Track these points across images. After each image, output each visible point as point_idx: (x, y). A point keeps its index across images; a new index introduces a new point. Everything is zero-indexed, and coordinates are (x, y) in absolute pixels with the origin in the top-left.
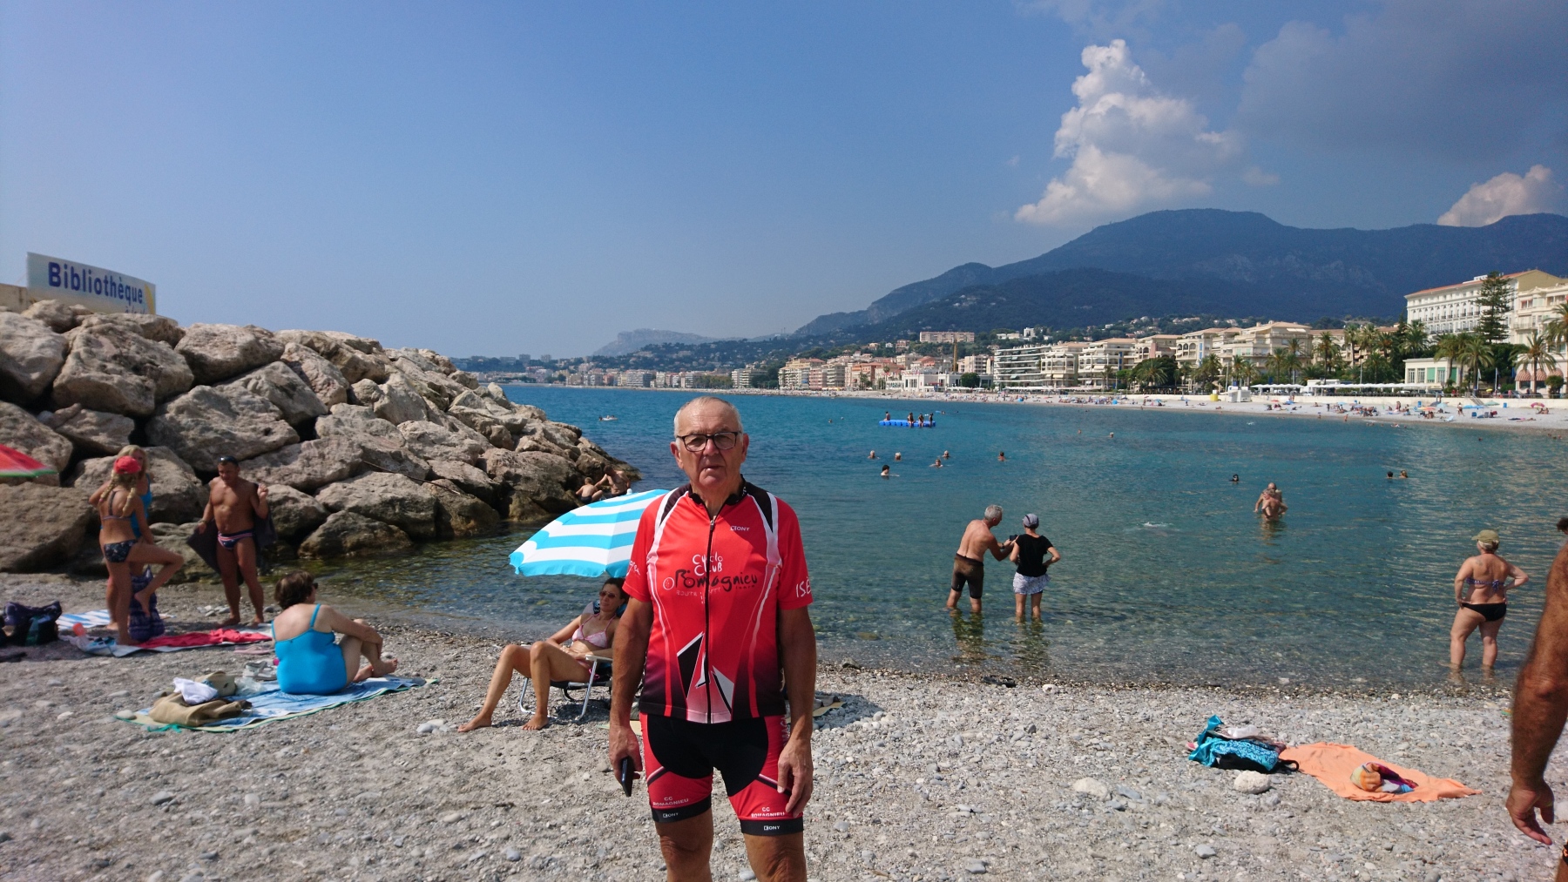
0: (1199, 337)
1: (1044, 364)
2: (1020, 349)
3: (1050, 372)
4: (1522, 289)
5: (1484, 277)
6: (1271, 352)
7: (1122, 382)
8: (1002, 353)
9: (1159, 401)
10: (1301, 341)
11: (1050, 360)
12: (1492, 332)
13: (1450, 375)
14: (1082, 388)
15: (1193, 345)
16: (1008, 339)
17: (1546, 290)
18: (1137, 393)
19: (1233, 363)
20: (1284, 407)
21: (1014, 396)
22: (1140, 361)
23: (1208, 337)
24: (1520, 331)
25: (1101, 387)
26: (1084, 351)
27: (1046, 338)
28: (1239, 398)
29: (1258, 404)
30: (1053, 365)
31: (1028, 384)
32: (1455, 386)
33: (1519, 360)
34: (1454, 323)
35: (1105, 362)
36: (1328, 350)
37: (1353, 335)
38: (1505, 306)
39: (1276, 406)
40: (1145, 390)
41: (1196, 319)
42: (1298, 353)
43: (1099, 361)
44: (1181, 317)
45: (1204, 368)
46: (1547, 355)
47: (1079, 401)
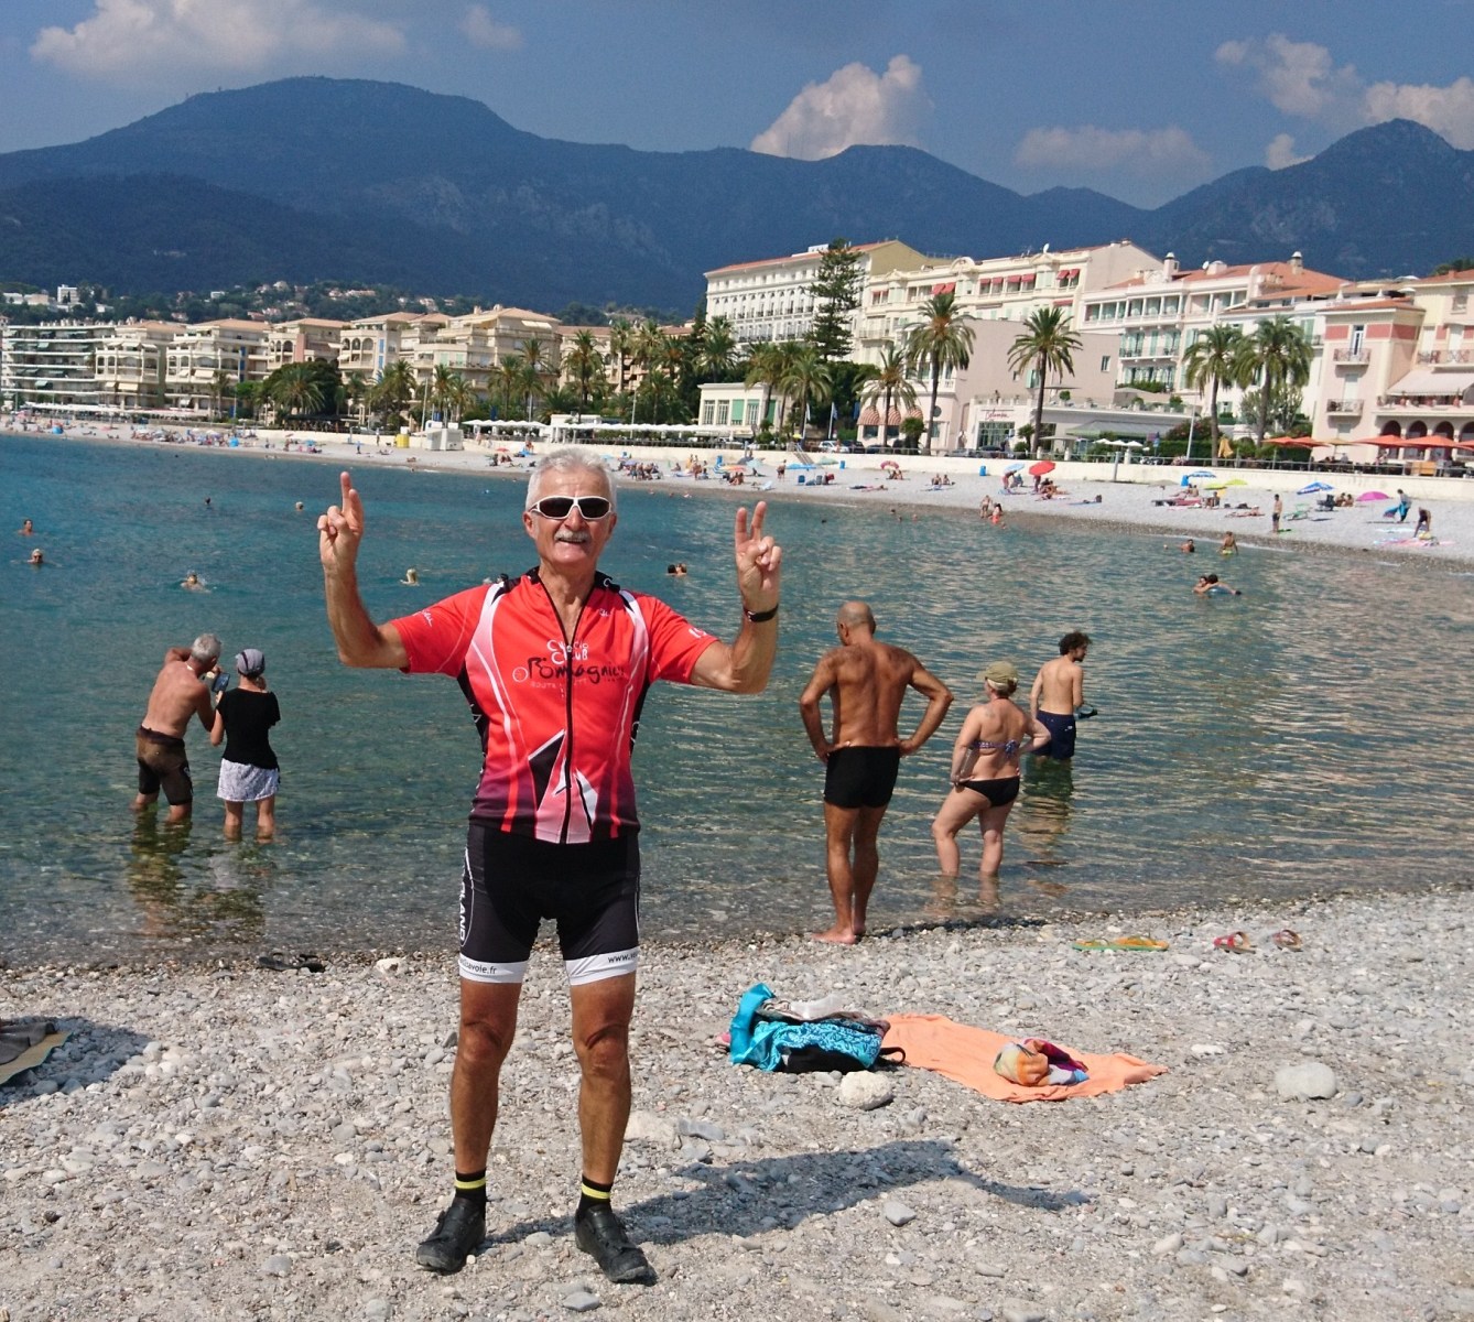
0: (379, 327)
1: (101, 361)
2: (54, 326)
3: (113, 377)
4: (875, 272)
5: (825, 248)
6: (496, 361)
7: (245, 405)
8: (18, 334)
9: (311, 443)
10: (545, 344)
11: (113, 353)
12: (829, 343)
13: (767, 414)
14: (173, 412)
15: (368, 341)
16: (25, 305)
17: (908, 275)
18: (272, 428)
19: (434, 380)
20: (516, 461)
21: (42, 422)
22: (278, 366)
23: (394, 329)
24: (869, 343)
25: (207, 412)
26: (178, 340)
27: (101, 309)
28: (444, 444)
29: (475, 455)
30: (119, 365)
31: (69, 400)
32: (773, 431)
33: (866, 391)
34: (775, 323)
35: (214, 364)
36: (585, 364)
37: (623, 338)
38: (849, 300)
39: (504, 459)
40: (284, 421)
41: (370, 293)
42: (538, 367)
43: (203, 362)
44: (343, 288)
45: (387, 386)
46: (905, 384)
47: (169, 439)
